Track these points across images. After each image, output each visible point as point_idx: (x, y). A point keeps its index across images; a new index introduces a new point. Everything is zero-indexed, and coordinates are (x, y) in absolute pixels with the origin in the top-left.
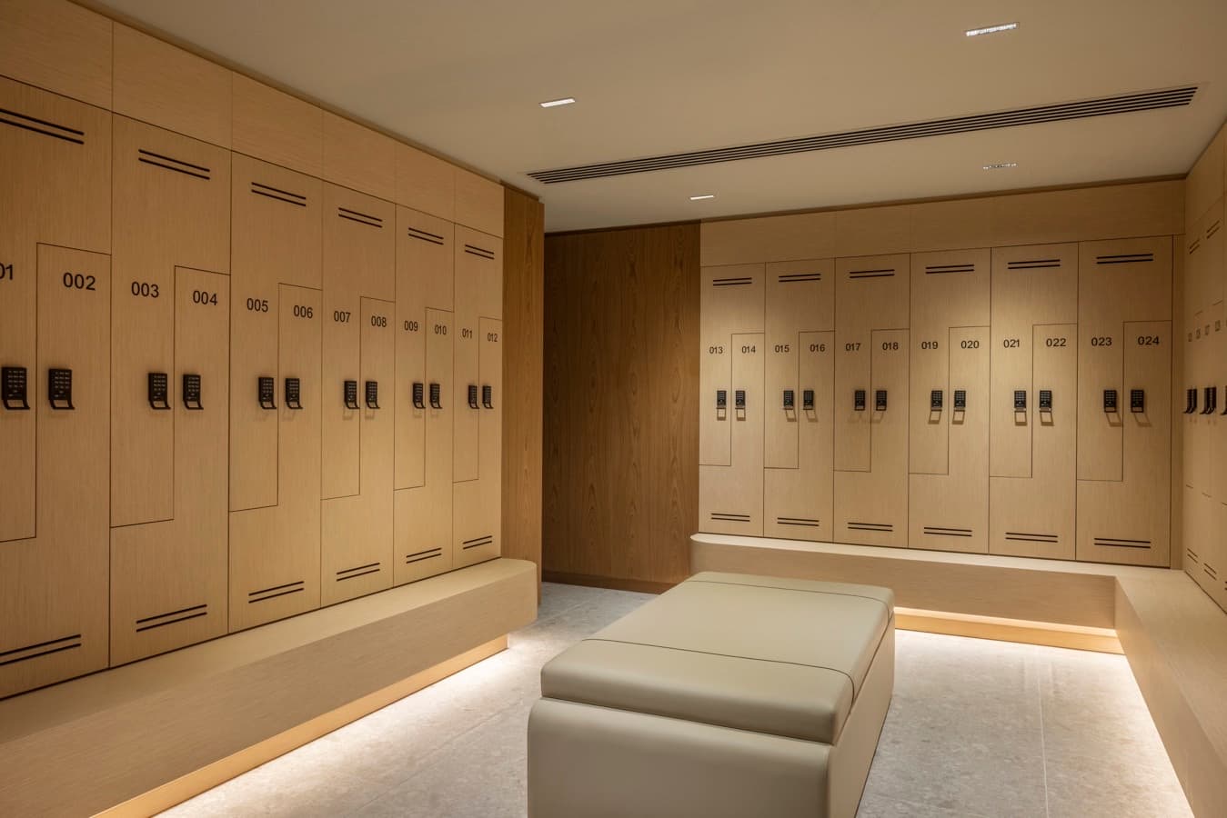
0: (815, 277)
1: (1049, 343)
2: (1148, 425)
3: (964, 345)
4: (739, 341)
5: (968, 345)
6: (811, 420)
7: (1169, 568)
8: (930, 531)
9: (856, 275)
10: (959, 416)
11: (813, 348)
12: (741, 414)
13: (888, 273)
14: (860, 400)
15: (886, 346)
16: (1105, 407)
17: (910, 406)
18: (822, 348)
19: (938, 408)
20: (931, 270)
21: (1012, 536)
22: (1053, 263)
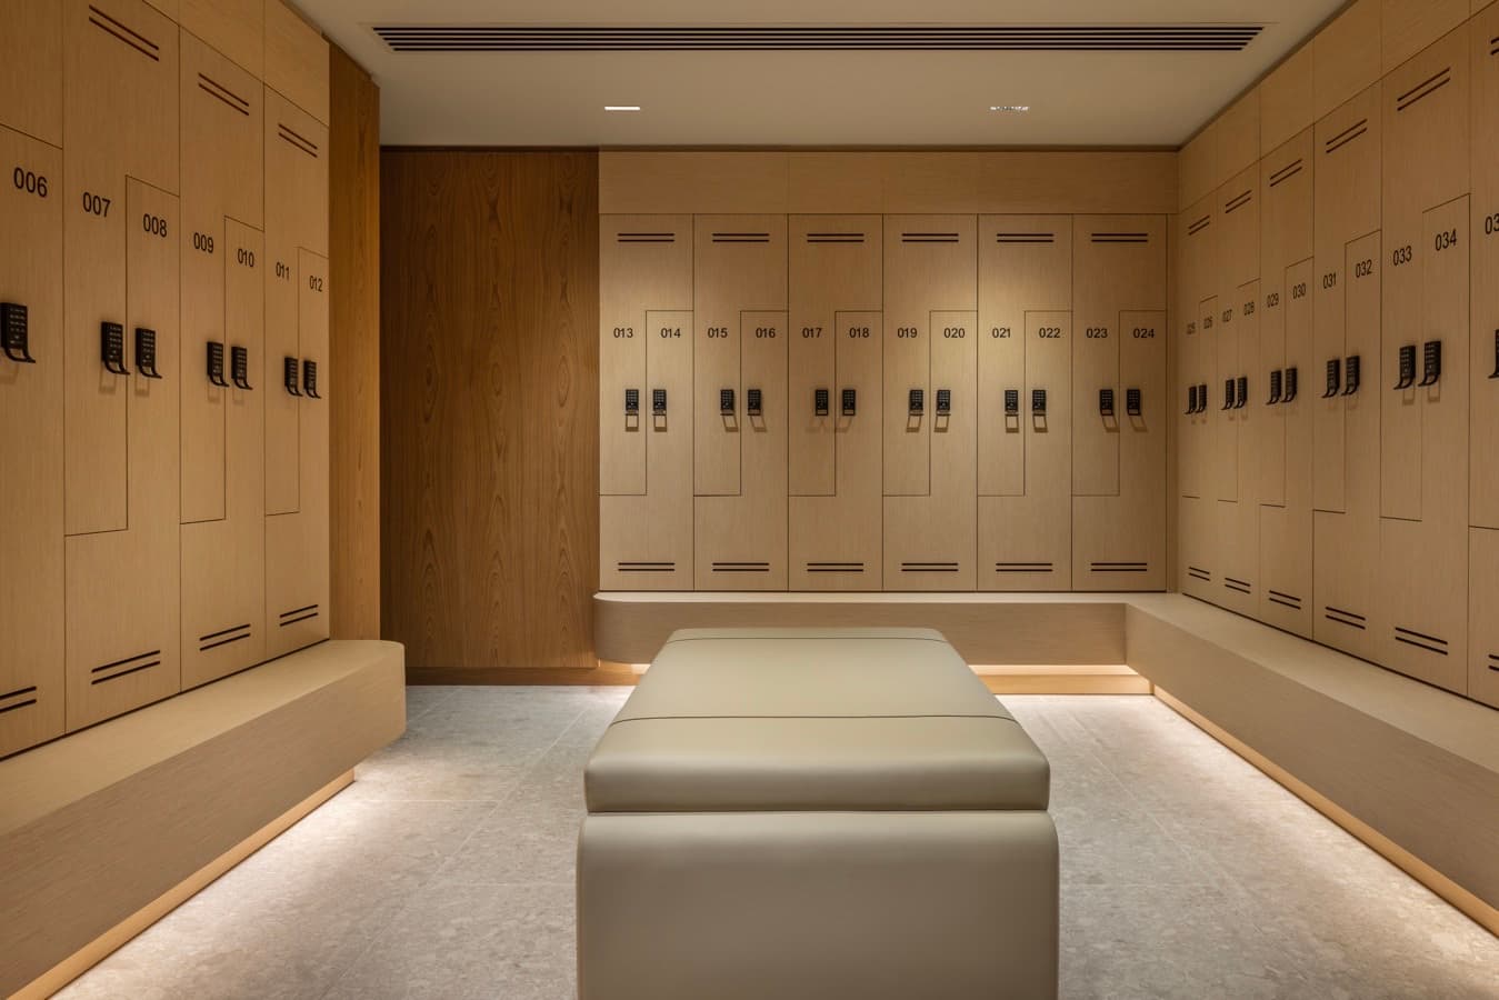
0: (762, 238)
1: (1043, 333)
2: (1144, 430)
3: (947, 333)
4: (657, 322)
5: (952, 333)
6: (758, 430)
7: (1164, 592)
8: (909, 567)
9: (815, 238)
10: (942, 422)
11: (760, 332)
12: (660, 421)
13: (856, 238)
14: (821, 401)
15: (854, 332)
16: (1101, 409)
17: (883, 408)
18: (772, 333)
19: (917, 412)
20: (910, 238)
21: (1004, 567)
22: (1046, 238)
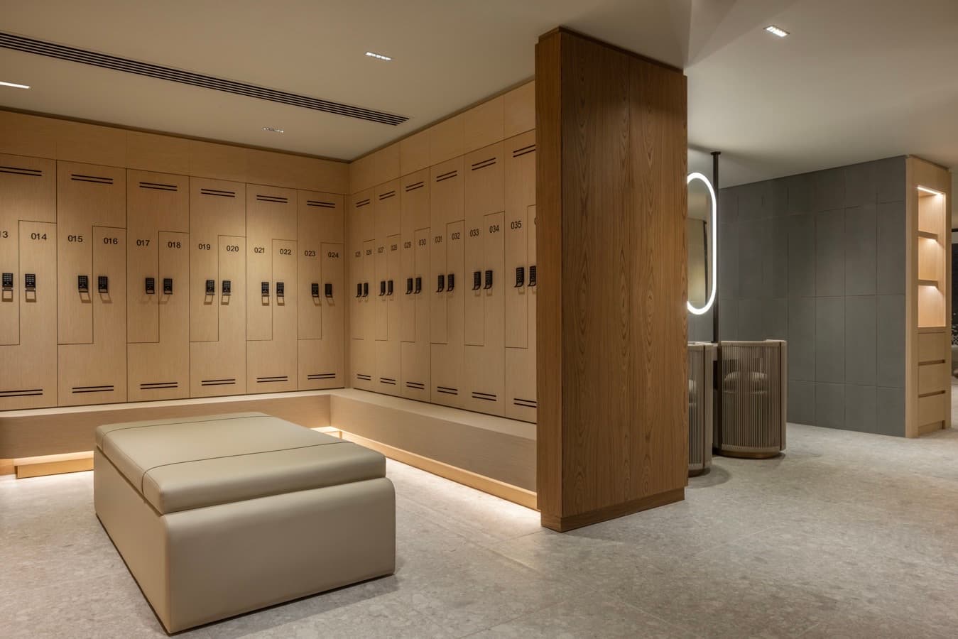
0: (108, 181)
1: (282, 251)
2: (334, 305)
3: (228, 248)
4: (27, 229)
5: (231, 248)
6: (105, 302)
7: (343, 388)
8: (206, 383)
9: (144, 185)
10: (225, 299)
11: (106, 241)
12: (31, 295)
13: (172, 188)
14: (149, 285)
15: (171, 244)
16: (313, 294)
17: (189, 291)
18: (115, 241)
19: (211, 293)
20: (206, 192)
21: (261, 380)
22: (283, 200)
